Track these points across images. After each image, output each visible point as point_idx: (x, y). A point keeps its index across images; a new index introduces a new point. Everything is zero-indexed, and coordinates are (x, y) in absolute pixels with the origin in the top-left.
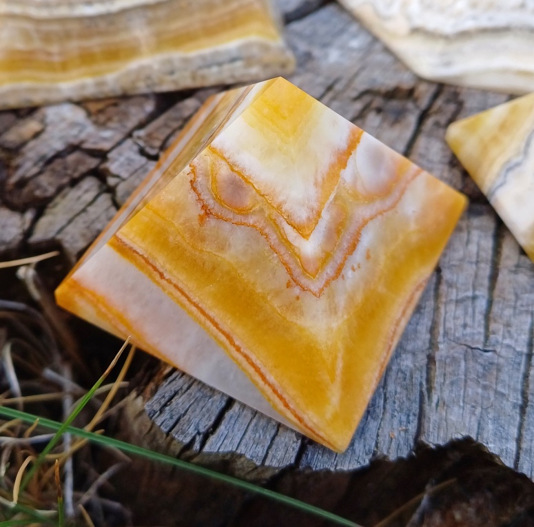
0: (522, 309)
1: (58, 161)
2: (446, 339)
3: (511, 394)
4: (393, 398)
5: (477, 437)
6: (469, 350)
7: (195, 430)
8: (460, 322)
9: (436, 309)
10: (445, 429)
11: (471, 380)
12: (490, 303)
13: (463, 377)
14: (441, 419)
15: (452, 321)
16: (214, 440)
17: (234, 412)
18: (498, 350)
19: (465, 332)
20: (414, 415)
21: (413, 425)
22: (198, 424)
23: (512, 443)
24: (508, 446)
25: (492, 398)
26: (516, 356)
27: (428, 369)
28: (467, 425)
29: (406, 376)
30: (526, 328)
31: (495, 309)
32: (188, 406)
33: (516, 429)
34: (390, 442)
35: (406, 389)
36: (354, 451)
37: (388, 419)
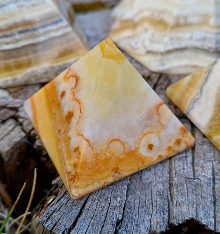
0: (208, 160)
2: (176, 175)
3: (209, 197)
4: (156, 204)
5: (196, 218)
6: (187, 179)
8: (182, 167)
9: (171, 163)
10: (181, 215)
11: (190, 192)
12: (193, 158)
13: (186, 191)
14: (179, 211)
15: (178, 167)
16: (73, 232)
17: (82, 217)
18: (200, 178)
19: (184, 172)
20: (166, 211)
21: (166, 215)
22: (65, 225)
23: (212, 219)
24: (211, 220)
25: (201, 200)
26: (208, 180)
27: (170, 189)
28: (191, 213)
29: (161, 193)
30: (211, 167)
31: (196, 161)
32: (60, 217)
33: (213, 212)
34: (157, 224)
35: (162, 199)
36: (140, 230)
37: (155, 214)
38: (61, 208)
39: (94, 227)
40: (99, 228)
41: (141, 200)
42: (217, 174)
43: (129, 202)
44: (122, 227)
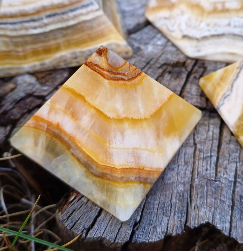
0: (232, 160)
1: (23, 102)
2: (198, 176)
3: (227, 200)
4: (175, 206)
5: (212, 222)
6: (209, 181)
7: (83, 227)
8: (205, 168)
9: (194, 163)
10: (198, 219)
11: (209, 195)
12: (218, 159)
13: (206, 194)
14: (196, 214)
15: (201, 168)
16: (92, 232)
17: (101, 217)
18: (221, 180)
19: (207, 173)
20: (184, 213)
21: (184, 218)
22: (84, 224)
23: (228, 224)
24: (226, 225)
25: (219, 203)
26: (229, 183)
27: (190, 191)
28: (208, 216)
29: (181, 195)
30: (234, 169)
31: (220, 161)
32: (80, 216)
33: (230, 217)
34: (174, 227)
35: (181, 201)
36: (157, 232)
37: (172, 216)
38: (82, 207)
39: (112, 228)
40: (117, 229)
41: (161, 201)
42: (240, 177)
43: (149, 203)
44: (139, 228)
